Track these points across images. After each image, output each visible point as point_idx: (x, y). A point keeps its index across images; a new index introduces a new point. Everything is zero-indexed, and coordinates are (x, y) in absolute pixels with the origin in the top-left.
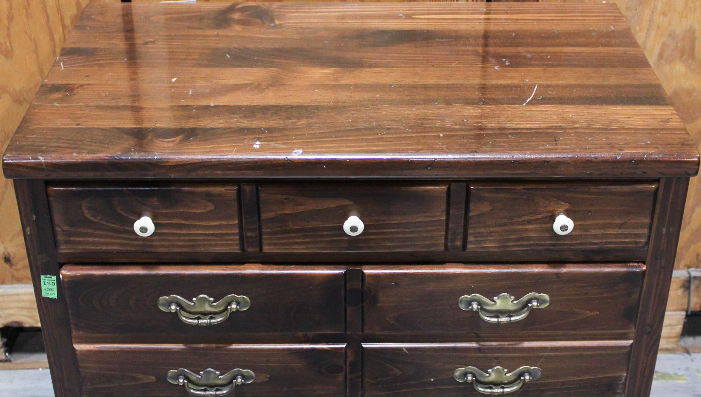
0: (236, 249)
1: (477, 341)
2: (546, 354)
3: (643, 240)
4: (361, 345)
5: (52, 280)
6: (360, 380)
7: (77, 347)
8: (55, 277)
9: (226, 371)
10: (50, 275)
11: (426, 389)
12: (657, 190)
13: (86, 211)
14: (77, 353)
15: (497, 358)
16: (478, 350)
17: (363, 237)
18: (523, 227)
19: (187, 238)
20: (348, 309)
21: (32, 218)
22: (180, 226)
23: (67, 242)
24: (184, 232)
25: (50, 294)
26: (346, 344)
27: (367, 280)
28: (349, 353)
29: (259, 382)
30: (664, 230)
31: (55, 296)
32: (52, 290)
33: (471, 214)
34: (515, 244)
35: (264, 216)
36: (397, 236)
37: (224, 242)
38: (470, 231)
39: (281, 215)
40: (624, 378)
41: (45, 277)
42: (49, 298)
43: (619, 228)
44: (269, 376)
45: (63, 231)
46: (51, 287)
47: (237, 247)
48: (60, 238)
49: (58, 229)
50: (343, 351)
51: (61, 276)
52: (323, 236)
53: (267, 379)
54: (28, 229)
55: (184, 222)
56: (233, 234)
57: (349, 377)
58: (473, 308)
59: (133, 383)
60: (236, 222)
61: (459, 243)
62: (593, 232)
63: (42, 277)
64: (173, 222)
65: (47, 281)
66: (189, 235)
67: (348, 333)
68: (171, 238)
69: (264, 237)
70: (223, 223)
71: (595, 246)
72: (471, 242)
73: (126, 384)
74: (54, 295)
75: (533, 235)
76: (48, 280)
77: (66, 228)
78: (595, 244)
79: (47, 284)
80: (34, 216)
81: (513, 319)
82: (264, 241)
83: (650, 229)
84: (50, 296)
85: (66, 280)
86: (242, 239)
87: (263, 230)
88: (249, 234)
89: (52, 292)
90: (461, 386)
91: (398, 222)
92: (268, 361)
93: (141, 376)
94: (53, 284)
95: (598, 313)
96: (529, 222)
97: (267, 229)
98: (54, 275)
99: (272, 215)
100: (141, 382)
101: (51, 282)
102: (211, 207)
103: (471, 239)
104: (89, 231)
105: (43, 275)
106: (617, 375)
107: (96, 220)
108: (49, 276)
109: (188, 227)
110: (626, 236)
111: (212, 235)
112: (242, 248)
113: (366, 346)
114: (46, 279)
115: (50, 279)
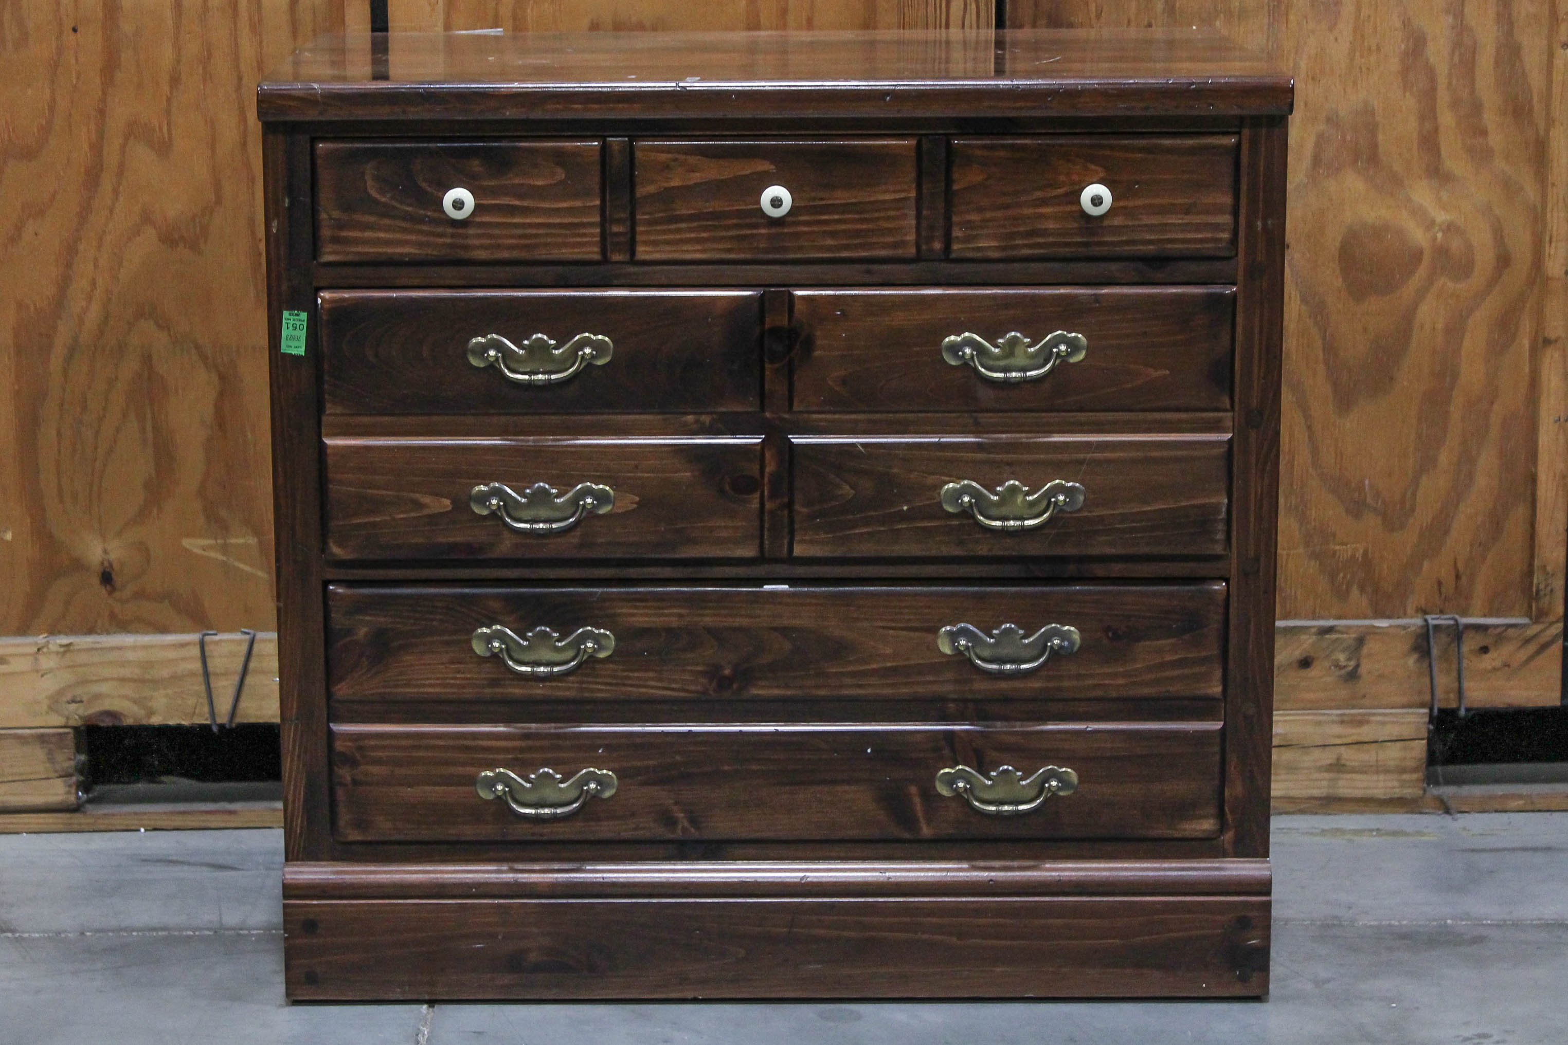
0: (594, 253)
1: (976, 433)
2: (1089, 456)
3: (1226, 235)
4: (789, 439)
5: (300, 320)
6: (786, 512)
7: (328, 441)
8: (306, 314)
9: (569, 489)
10: (298, 310)
11: (896, 528)
12: (1238, 145)
13: (370, 183)
14: (329, 451)
15: (1009, 464)
16: (979, 447)
17: (790, 219)
18: (1036, 211)
19: (519, 232)
20: (767, 366)
21: (284, 202)
22: (512, 210)
23: (336, 240)
24: (516, 220)
25: (293, 346)
26: (763, 436)
27: (798, 307)
28: (768, 455)
29: (620, 511)
30: (1259, 223)
31: (301, 351)
32: (298, 339)
33: (956, 187)
34: (1026, 242)
35: (641, 191)
36: (843, 227)
37: (579, 240)
38: (955, 219)
39: (665, 188)
40: (1224, 509)
41: (290, 315)
42: (291, 354)
43: (1186, 214)
44: (637, 499)
45: (331, 219)
46: (297, 333)
47: (596, 249)
48: (326, 233)
49: (324, 216)
50: (759, 448)
51: (320, 301)
52: (728, 228)
53: (635, 506)
54: (275, 224)
55: (517, 203)
56: (591, 225)
57: (768, 506)
58: (964, 353)
59: (413, 514)
60: (598, 202)
61: (937, 245)
62: (1146, 220)
63: (286, 314)
64: (502, 202)
65: (292, 322)
66: (524, 226)
67: (768, 415)
68: (497, 232)
69: (640, 229)
70: (578, 204)
71: (1151, 247)
72: (957, 237)
73: (402, 516)
74: (300, 349)
75: (1051, 225)
76: (294, 320)
77: (336, 214)
78: (1151, 242)
79: (291, 328)
80: (287, 200)
81: (1028, 374)
82: (639, 238)
83: (1235, 213)
84: (294, 352)
85: (326, 306)
86: (603, 235)
87: (638, 217)
88: (616, 229)
89: (296, 343)
90: (955, 522)
91: (843, 202)
92: (636, 467)
93: (426, 499)
94: (302, 326)
95: (1168, 372)
96: (1044, 202)
97: (644, 214)
98: (304, 311)
99: (652, 189)
100: (426, 512)
101: (298, 323)
102: (561, 174)
103: (957, 233)
104: (372, 219)
105: (287, 310)
106: (1213, 501)
107: (383, 200)
108: (296, 312)
109: (524, 211)
110: (1198, 228)
111: (561, 226)
112: (604, 252)
113: (796, 440)
114: (292, 317)
115: (297, 317)
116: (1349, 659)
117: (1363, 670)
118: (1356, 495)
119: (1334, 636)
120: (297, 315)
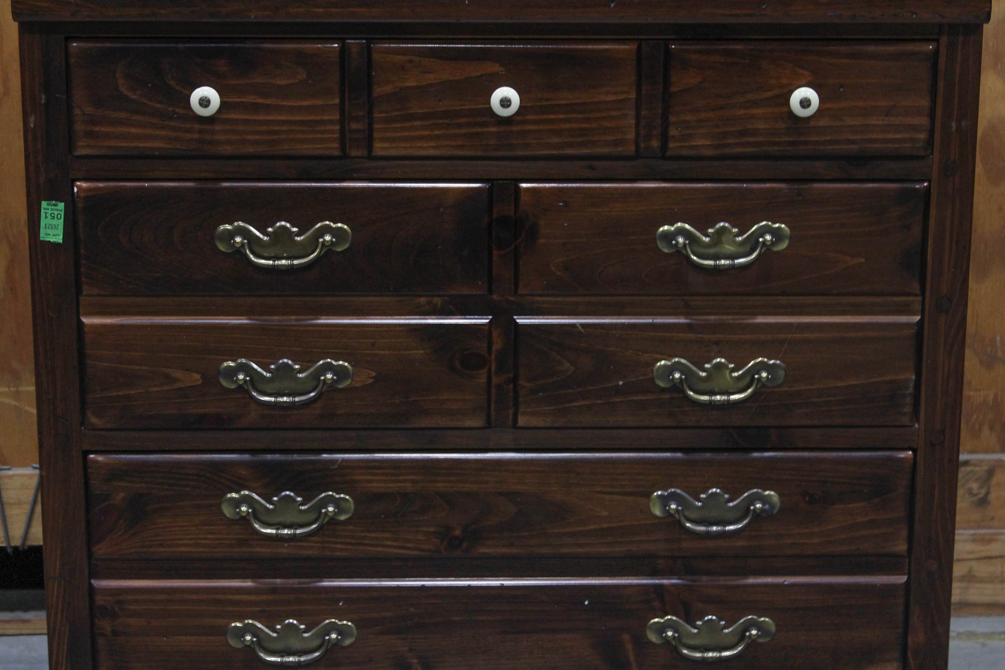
0: (334, 149)
1: (686, 315)
2: (790, 336)
3: (922, 136)
4: (514, 320)
5: (57, 210)
6: (511, 386)
7: (86, 320)
8: (63, 204)
9: (311, 364)
10: (56, 200)
11: (612, 401)
12: (937, 52)
13: (121, 81)
14: (86, 329)
15: (717, 343)
16: (688, 327)
17: (518, 118)
18: (748, 112)
19: (264, 128)
20: (495, 252)
21: (41, 99)
22: (255, 108)
23: (90, 135)
24: (261, 118)
25: (52, 234)
26: (491, 317)
27: (524, 198)
28: (495, 334)
29: (358, 385)
30: (954, 124)
31: (59, 239)
32: (56, 227)
33: (673, 89)
34: (737, 141)
35: (378, 90)
36: (568, 126)
37: (319, 136)
38: (672, 119)
39: (401, 89)
41: (48, 204)
42: (50, 242)
43: (887, 115)
44: (374, 374)
45: (84, 114)
46: (55, 222)
47: (336, 145)
48: (79, 127)
49: (77, 111)
50: (487, 327)
51: (76, 190)
52: (460, 126)
53: (371, 381)
54: (32, 119)
55: (261, 101)
56: (331, 122)
57: (495, 380)
58: (677, 242)
59: (165, 388)
60: (337, 101)
61: (655, 143)
62: (849, 121)
63: (44, 204)
64: (246, 100)
65: (50, 212)
66: (267, 123)
67: (495, 297)
68: (241, 128)
69: (376, 126)
70: (319, 102)
71: (853, 147)
72: (674, 137)
73: (155, 389)
74: (58, 237)
75: (762, 126)
76: (52, 210)
77: (89, 110)
78: (853, 142)
79: (49, 217)
80: (43, 97)
81: (737, 261)
82: (376, 135)
83: (932, 116)
84: (52, 239)
85: (82, 195)
86: (342, 132)
87: (375, 115)
88: (354, 126)
89: (56, 232)
90: (666, 396)
91: (568, 102)
92: (373, 344)
93: (178, 374)
94: (59, 216)
95: (863, 260)
96: (755, 104)
97: (381, 112)
98: (61, 201)
99: (388, 89)
100: (178, 385)
101: (56, 213)
102: (302, 75)
103: (673, 132)
104: (123, 115)
105: (45, 200)
106: (902, 377)
107: (134, 97)
108: (54, 202)
109: (267, 108)
110: (897, 129)
111: (302, 123)
112: (343, 148)
113: (521, 321)
114: (50, 207)
115: (53, 207)
116: (981, 487)
117: (992, 496)
118: (989, 349)
119: (969, 469)
120: (56, 205)
